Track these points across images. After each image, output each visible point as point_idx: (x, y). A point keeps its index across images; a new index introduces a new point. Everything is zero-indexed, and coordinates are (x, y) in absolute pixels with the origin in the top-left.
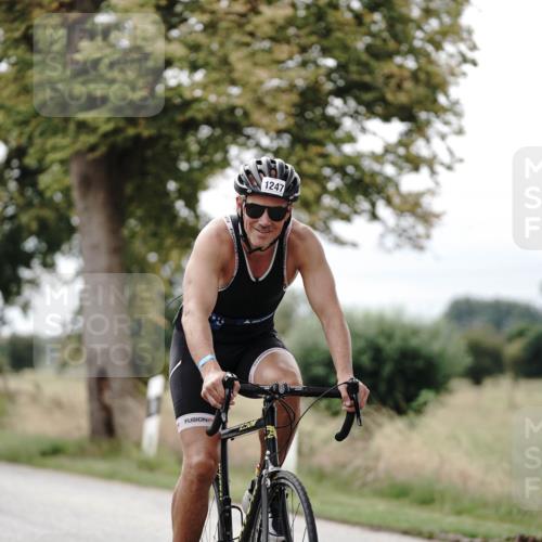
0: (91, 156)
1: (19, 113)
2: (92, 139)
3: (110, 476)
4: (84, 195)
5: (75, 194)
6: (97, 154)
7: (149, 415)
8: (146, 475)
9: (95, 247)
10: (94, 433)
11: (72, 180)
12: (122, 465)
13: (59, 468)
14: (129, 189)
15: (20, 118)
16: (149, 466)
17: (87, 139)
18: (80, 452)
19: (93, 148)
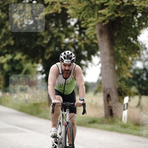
0: (103, 24)
1: (78, 10)
2: (103, 18)
3: (112, 130)
4: (101, 36)
5: (98, 36)
6: (106, 23)
7: (124, 110)
8: (124, 130)
9: (105, 54)
10: (106, 116)
11: (96, 32)
12: (116, 126)
13: (95, 128)
14: (115, 34)
15: (78, 12)
16: (124, 126)
17: (102, 18)
18: (102, 122)
19: (104, 21)
